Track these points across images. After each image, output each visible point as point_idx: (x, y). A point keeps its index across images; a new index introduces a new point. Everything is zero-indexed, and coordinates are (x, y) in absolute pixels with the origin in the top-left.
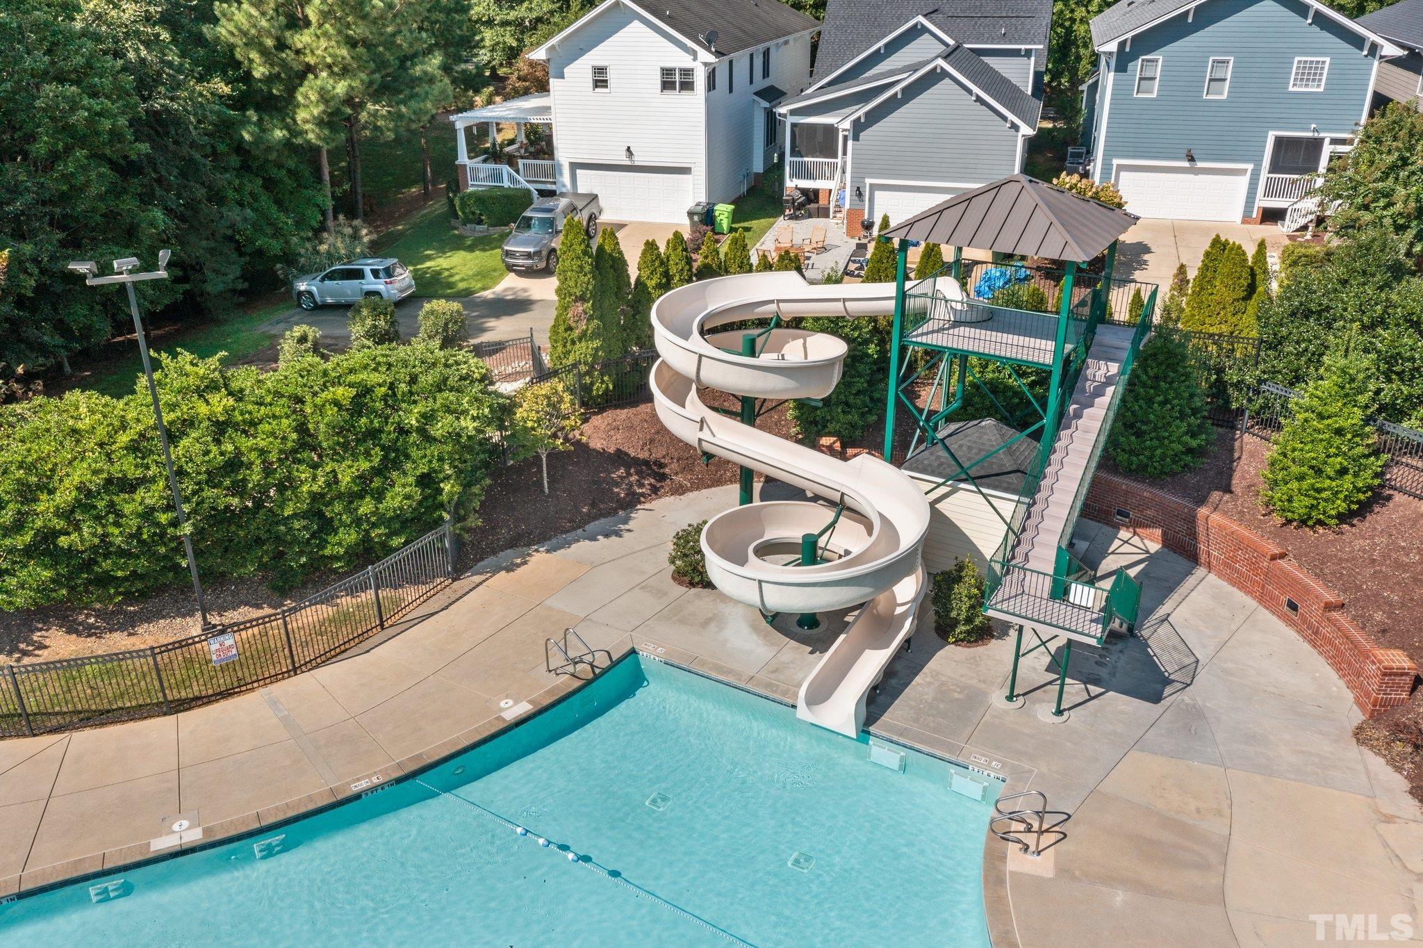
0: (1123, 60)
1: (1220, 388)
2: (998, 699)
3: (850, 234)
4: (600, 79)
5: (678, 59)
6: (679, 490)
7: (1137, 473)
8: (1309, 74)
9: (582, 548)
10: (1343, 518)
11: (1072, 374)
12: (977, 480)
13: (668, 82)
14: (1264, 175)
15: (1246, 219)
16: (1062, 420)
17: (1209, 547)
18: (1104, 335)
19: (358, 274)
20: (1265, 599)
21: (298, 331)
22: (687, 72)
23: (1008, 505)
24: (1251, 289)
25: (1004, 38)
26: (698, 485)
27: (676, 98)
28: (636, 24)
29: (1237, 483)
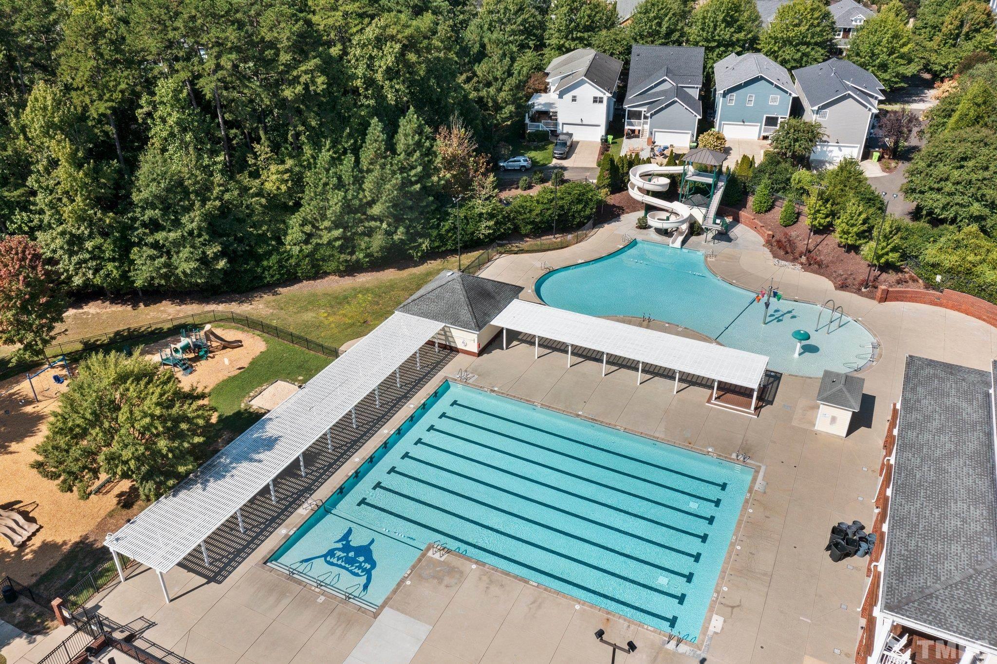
0: (725, 95)
1: (745, 187)
2: (703, 243)
3: (648, 144)
4: (574, 99)
5: (600, 94)
6: (627, 213)
7: (727, 205)
8: (774, 100)
9: (613, 224)
10: (766, 211)
11: (716, 185)
12: (698, 206)
13: (595, 100)
14: (763, 126)
15: (759, 139)
16: (714, 193)
17: (742, 219)
18: (721, 177)
19: (519, 161)
20: (751, 228)
21: (525, 178)
22: (601, 98)
23: (704, 210)
24: (751, 166)
25: (690, 83)
26: (632, 212)
27: (597, 105)
28: (587, 84)
29: (747, 206)
